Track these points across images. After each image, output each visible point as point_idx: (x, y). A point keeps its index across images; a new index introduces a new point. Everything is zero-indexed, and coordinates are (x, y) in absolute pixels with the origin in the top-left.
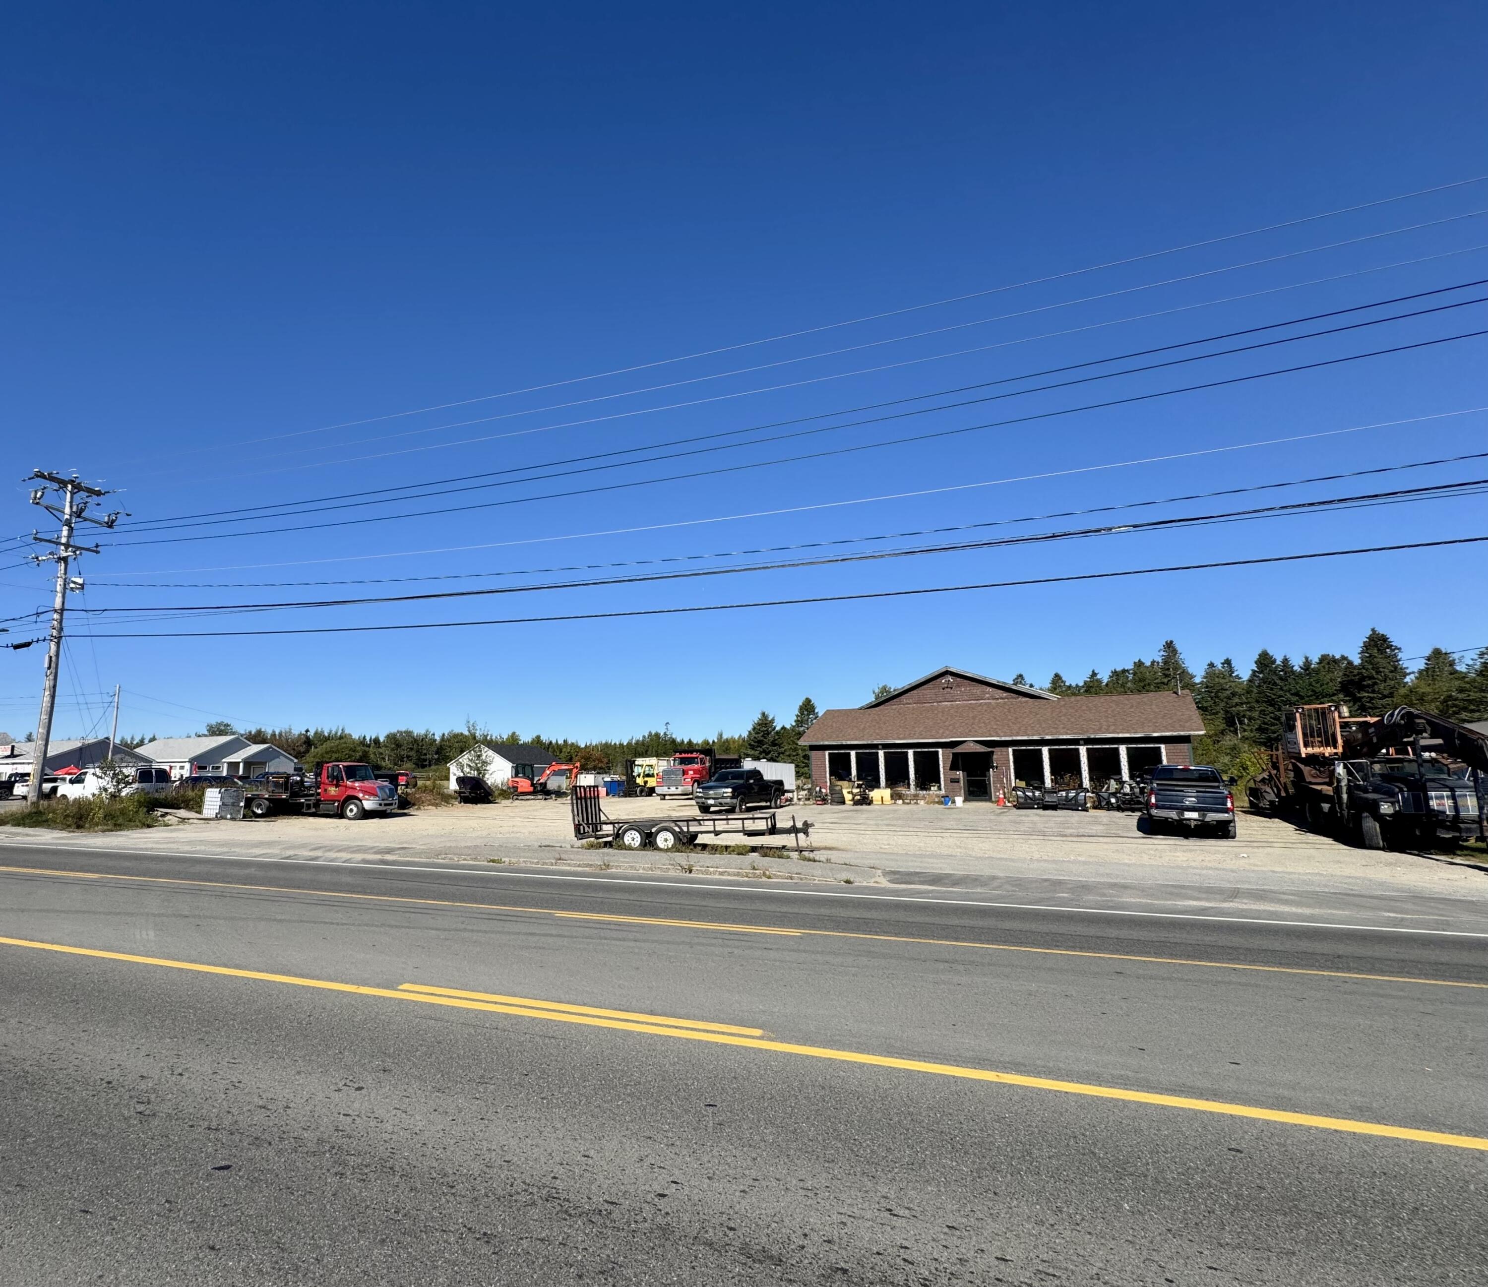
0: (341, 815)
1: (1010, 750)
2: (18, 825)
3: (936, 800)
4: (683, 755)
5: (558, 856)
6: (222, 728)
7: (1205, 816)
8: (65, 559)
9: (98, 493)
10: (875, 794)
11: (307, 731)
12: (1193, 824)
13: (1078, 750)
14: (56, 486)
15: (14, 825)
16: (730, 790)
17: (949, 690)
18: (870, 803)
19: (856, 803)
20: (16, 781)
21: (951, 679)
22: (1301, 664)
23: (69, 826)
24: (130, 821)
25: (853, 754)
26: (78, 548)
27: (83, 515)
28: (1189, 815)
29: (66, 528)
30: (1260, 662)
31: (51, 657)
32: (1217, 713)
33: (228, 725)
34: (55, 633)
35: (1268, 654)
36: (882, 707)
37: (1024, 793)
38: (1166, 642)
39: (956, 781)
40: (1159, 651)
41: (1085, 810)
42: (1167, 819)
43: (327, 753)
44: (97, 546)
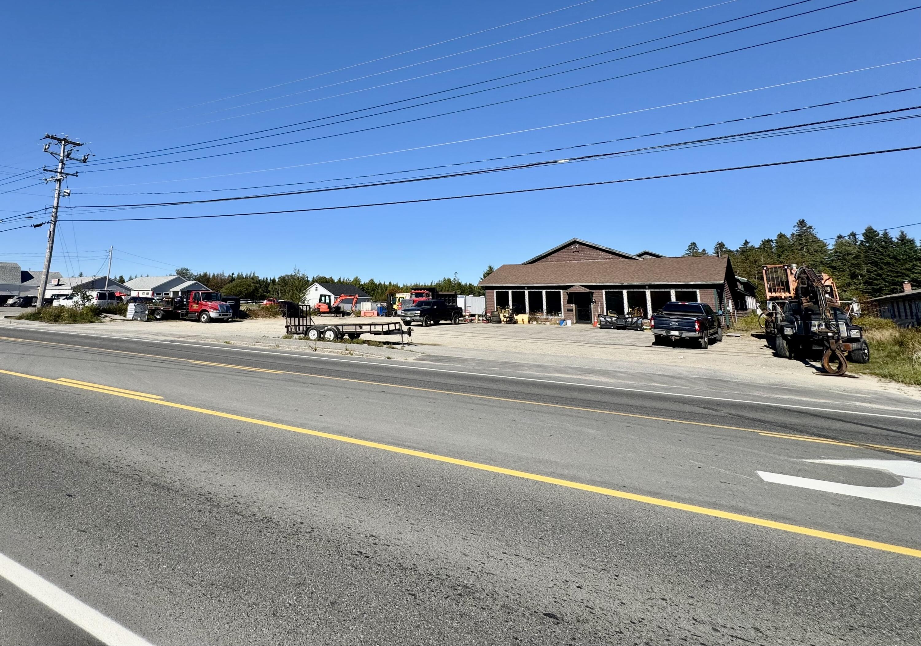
0: (198, 320)
1: (604, 291)
2: (27, 319)
3: (558, 322)
4: (416, 292)
5: (256, 341)
6: (185, 271)
7: (682, 333)
8: (59, 180)
9: (79, 145)
10: (519, 317)
11: (233, 274)
12: (673, 338)
13: (645, 292)
14: (56, 142)
15: (26, 319)
16: (419, 312)
17: (577, 253)
18: (516, 322)
19: (507, 323)
20: (55, 299)
21: (577, 246)
22: (898, 236)
23: (51, 320)
24: (83, 319)
25: (510, 292)
26: (66, 174)
27: (70, 156)
28: (674, 333)
29: (61, 164)
30: (866, 235)
31: (50, 232)
32: (844, 271)
33: (187, 270)
34: (53, 219)
35: (872, 229)
36: (536, 263)
37: (605, 319)
38: (799, 221)
39: (570, 310)
40: (794, 227)
41: (642, 330)
42: (660, 335)
43: (234, 287)
44: (77, 173)
